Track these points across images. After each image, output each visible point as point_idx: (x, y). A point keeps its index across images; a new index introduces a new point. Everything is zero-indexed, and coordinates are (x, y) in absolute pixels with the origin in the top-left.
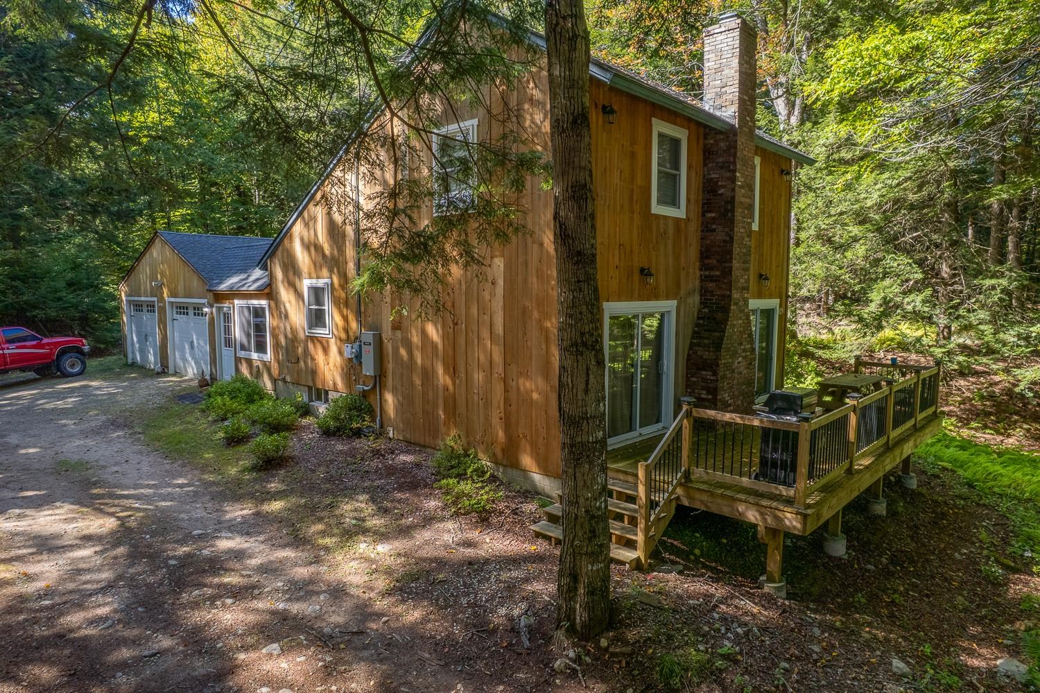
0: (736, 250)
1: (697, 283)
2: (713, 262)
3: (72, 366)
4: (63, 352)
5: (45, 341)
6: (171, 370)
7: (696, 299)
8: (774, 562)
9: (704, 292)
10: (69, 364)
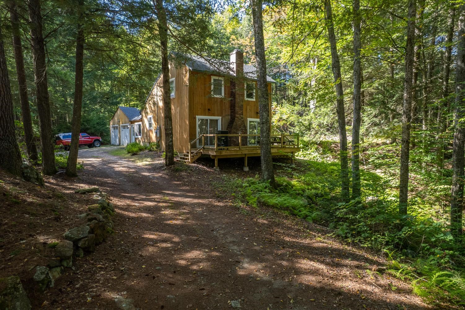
0: (237, 105)
1: (229, 113)
2: (232, 108)
3: (97, 145)
4: (95, 140)
5: (91, 137)
6: (121, 144)
7: (230, 117)
8: (216, 162)
9: (231, 115)
10: (97, 144)
